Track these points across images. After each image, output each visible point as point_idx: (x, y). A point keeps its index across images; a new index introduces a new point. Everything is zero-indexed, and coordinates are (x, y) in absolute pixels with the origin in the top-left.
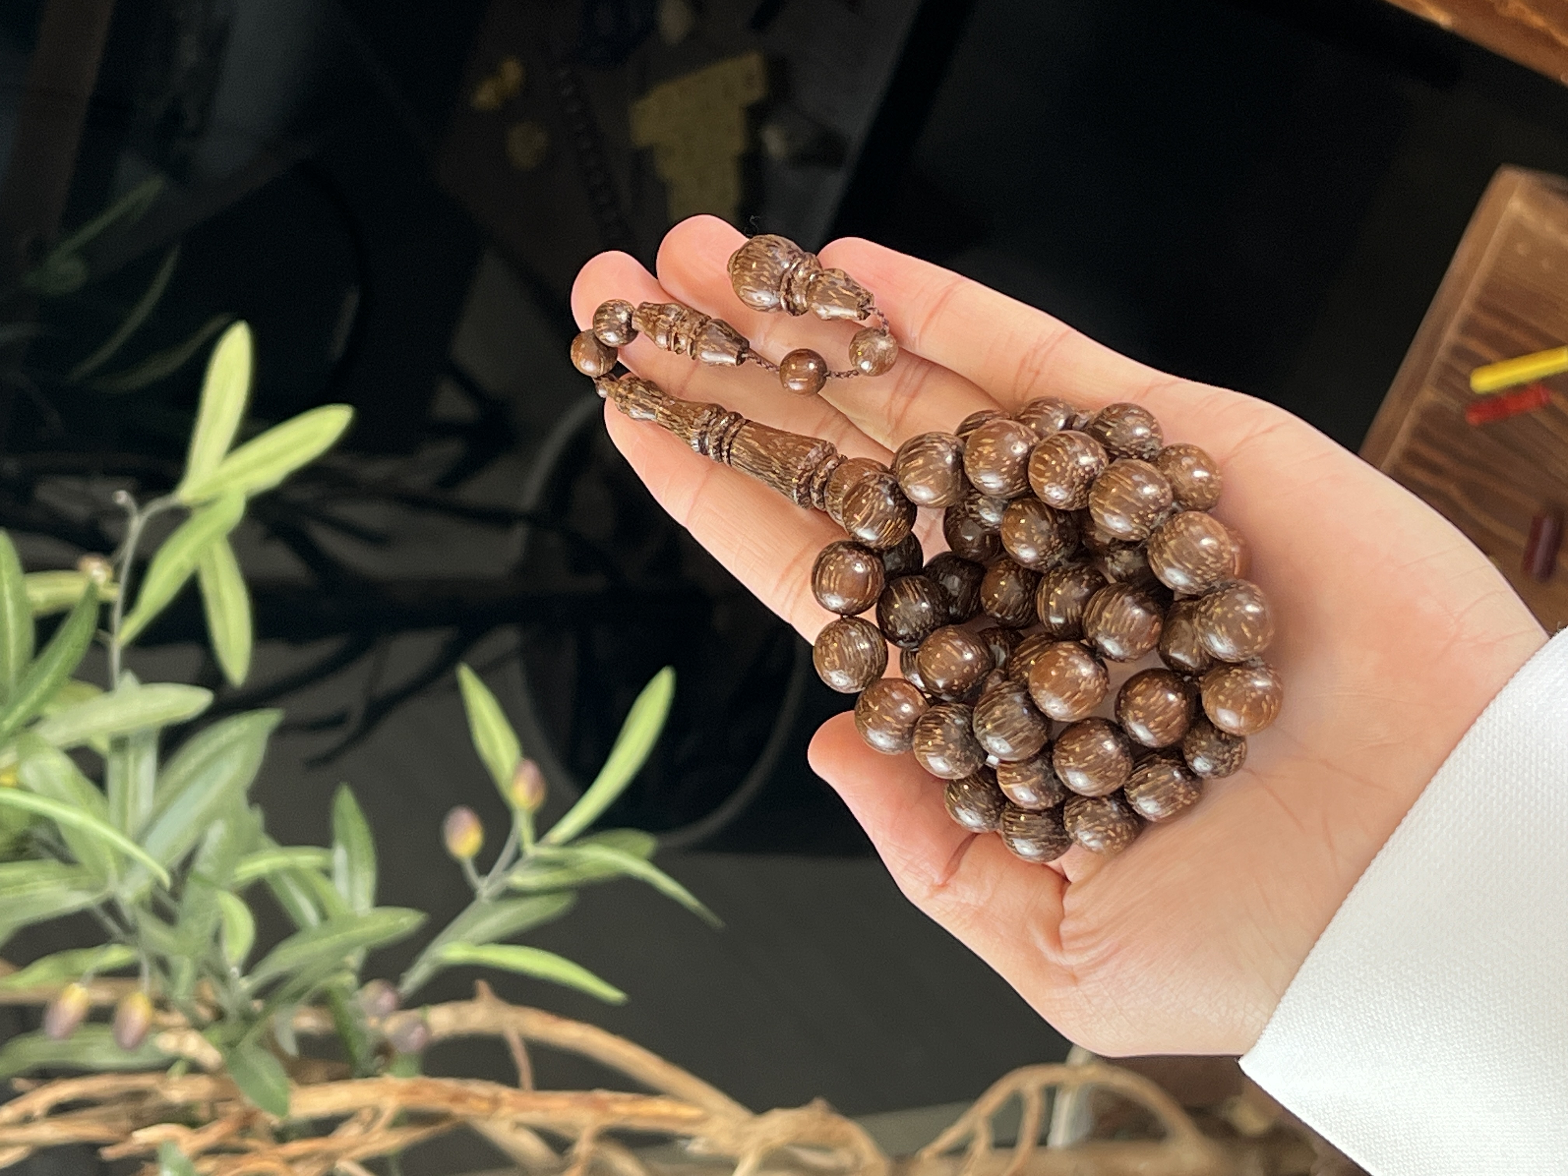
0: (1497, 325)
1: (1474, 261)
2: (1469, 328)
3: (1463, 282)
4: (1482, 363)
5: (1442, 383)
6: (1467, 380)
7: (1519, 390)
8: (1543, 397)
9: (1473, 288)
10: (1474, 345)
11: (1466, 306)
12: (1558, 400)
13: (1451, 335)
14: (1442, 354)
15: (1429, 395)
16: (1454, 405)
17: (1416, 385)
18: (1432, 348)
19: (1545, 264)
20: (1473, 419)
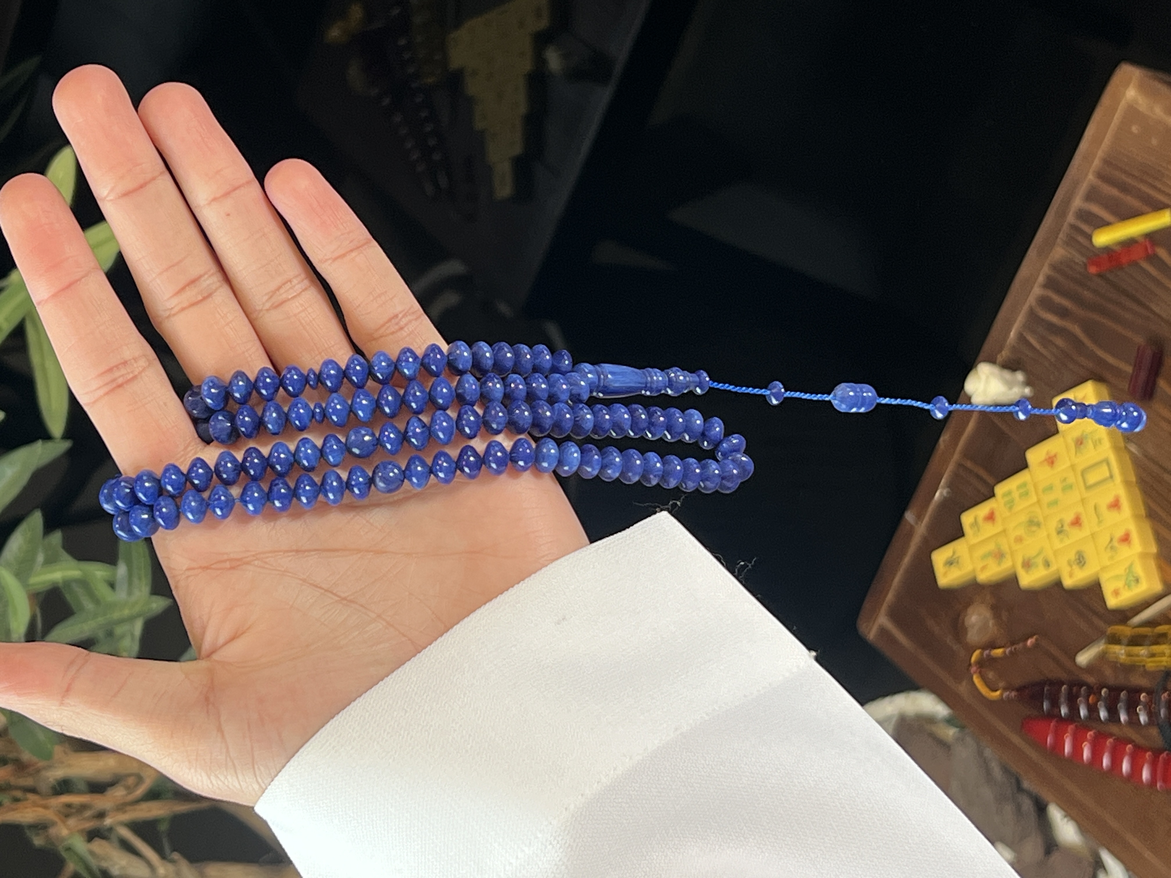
0: (1114, 192)
1: (1098, 140)
2: (1092, 196)
3: (1088, 158)
4: (1103, 224)
5: (1070, 242)
6: (1089, 238)
7: (1129, 243)
8: (1150, 251)
9: (1097, 163)
10: (1096, 209)
11: (1091, 177)
12: (1162, 253)
13: (1078, 203)
14: (1071, 218)
15: (1059, 252)
16: (1079, 259)
17: (1050, 244)
18: (1062, 214)
19: (1154, 142)
20: (1093, 270)
